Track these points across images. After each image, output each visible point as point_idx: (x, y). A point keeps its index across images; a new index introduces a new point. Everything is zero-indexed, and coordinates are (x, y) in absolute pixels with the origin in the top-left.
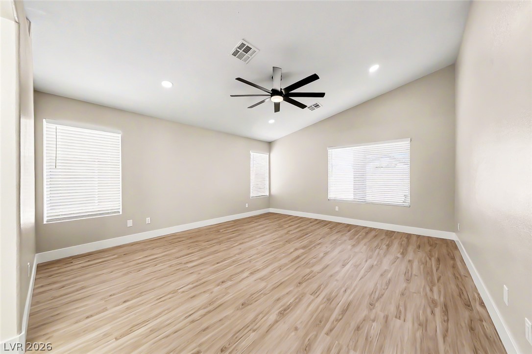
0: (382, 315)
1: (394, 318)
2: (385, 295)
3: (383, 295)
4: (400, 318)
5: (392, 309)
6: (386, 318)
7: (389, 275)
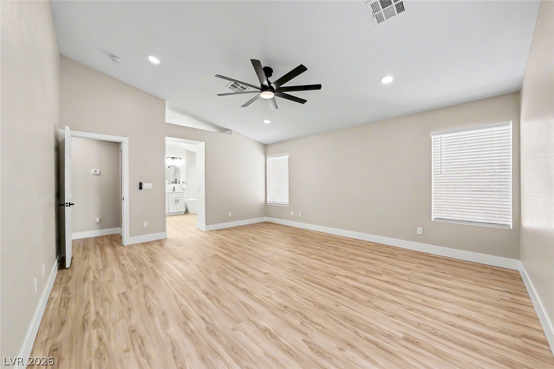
0: (135, 287)
1: (126, 291)
2: (143, 299)
3: (144, 297)
4: (122, 293)
5: (131, 295)
6: (130, 287)
7: (157, 319)
